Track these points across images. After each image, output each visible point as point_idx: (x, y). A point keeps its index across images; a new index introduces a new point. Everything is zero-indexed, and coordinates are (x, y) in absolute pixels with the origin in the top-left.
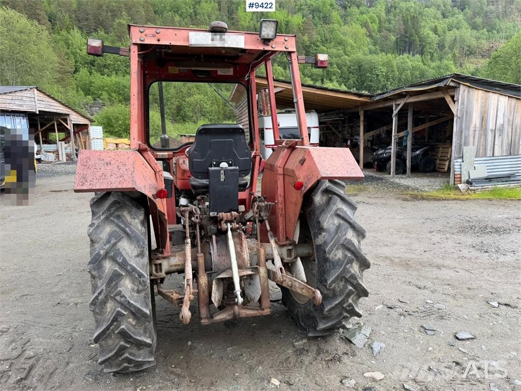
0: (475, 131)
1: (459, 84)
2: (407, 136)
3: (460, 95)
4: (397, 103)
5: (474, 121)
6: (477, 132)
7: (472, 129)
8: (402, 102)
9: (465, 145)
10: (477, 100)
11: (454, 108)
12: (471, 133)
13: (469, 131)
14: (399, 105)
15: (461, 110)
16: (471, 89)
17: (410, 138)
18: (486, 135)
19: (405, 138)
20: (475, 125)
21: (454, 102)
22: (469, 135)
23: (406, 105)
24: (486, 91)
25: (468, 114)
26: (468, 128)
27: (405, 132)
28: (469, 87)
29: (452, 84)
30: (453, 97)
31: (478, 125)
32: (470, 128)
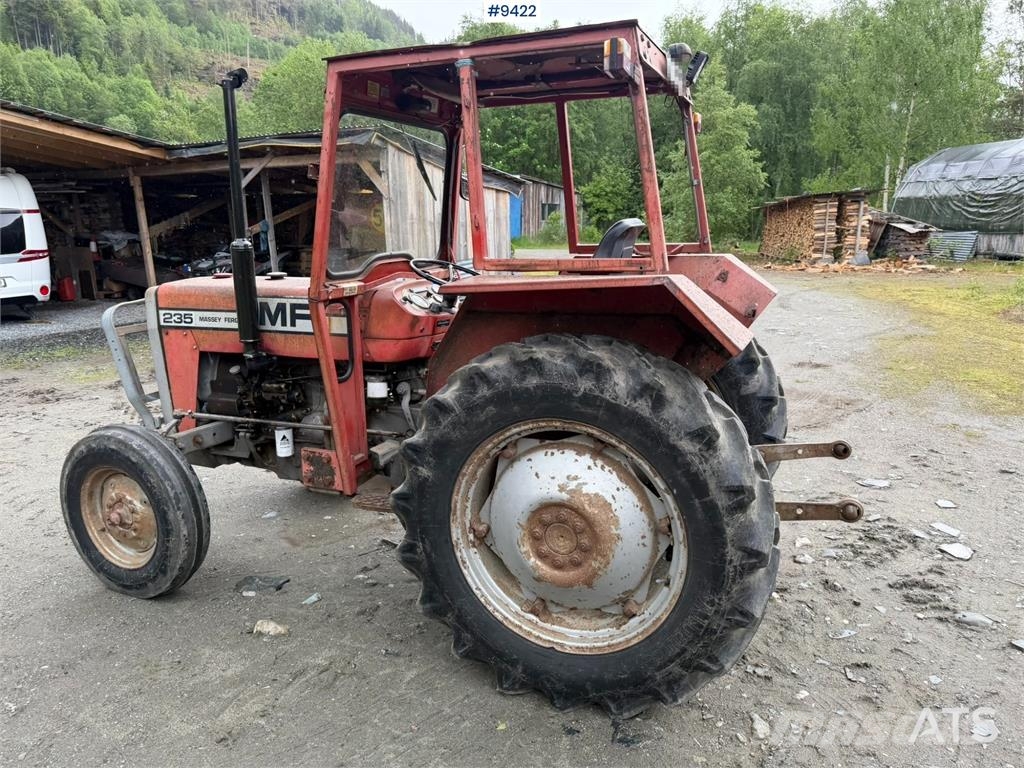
0: (413, 223)
1: (387, 142)
2: (266, 233)
3: (390, 161)
4: (245, 166)
5: (410, 208)
6: (416, 225)
7: (409, 220)
8: (256, 167)
10: (410, 172)
11: (380, 184)
12: (409, 227)
13: (406, 224)
14: (249, 170)
15: (393, 189)
16: (402, 154)
17: (271, 236)
18: (425, 231)
19: (263, 236)
20: (412, 215)
21: (380, 173)
22: (406, 229)
25: (402, 194)
26: (404, 219)
27: (261, 223)
28: (399, 149)
29: (378, 143)
30: (376, 166)
31: (415, 216)
32: (406, 219)
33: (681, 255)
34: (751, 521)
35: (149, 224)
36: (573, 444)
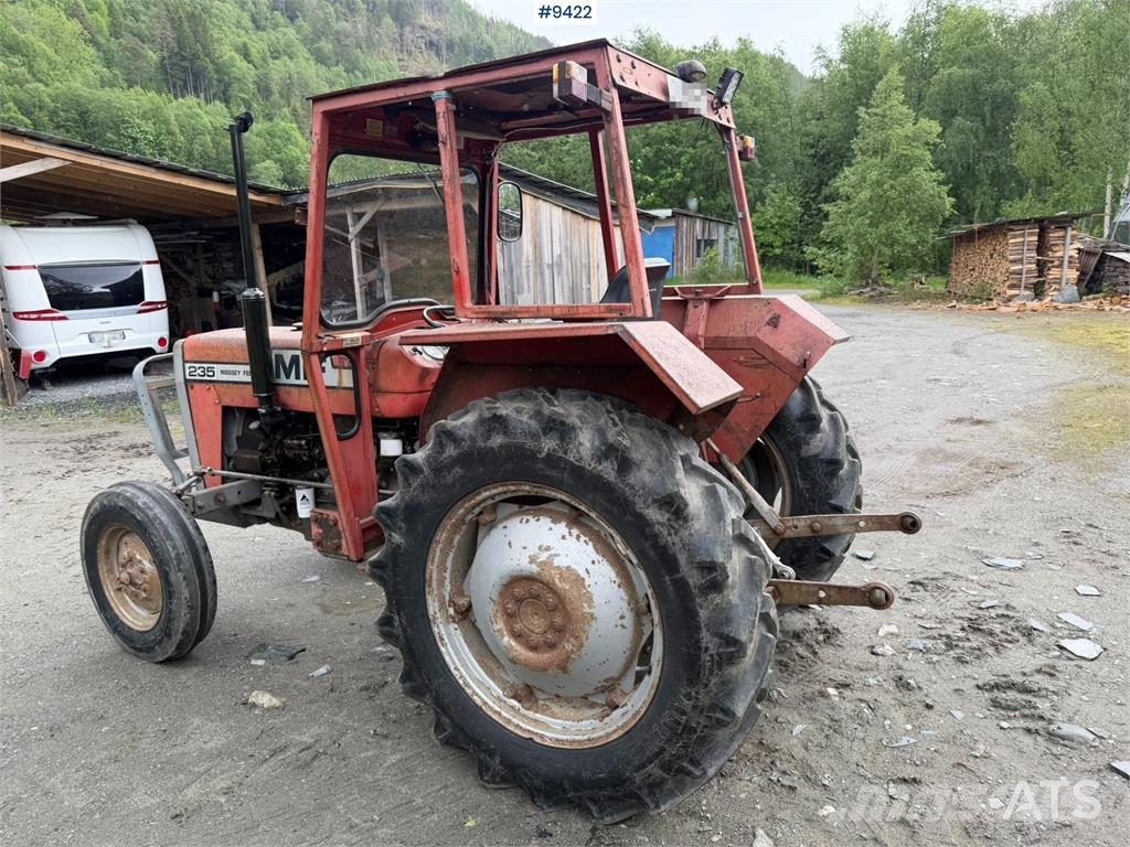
0: (528, 267)
2: (382, 280)
4: (356, 210)
5: (525, 248)
6: (531, 268)
7: (524, 264)
8: (369, 211)
9: (518, 293)
12: (524, 271)
13: (521, 267)
14: (363, 214)
22: (521, 273)
23: (378, 215)
24: (535, 197)
26: (519, 261)
31: (531, 258)
32: (520, 261)
33: (726, 297)
34: (729, 602)
35: (268, 273)
36: (551, 510)
